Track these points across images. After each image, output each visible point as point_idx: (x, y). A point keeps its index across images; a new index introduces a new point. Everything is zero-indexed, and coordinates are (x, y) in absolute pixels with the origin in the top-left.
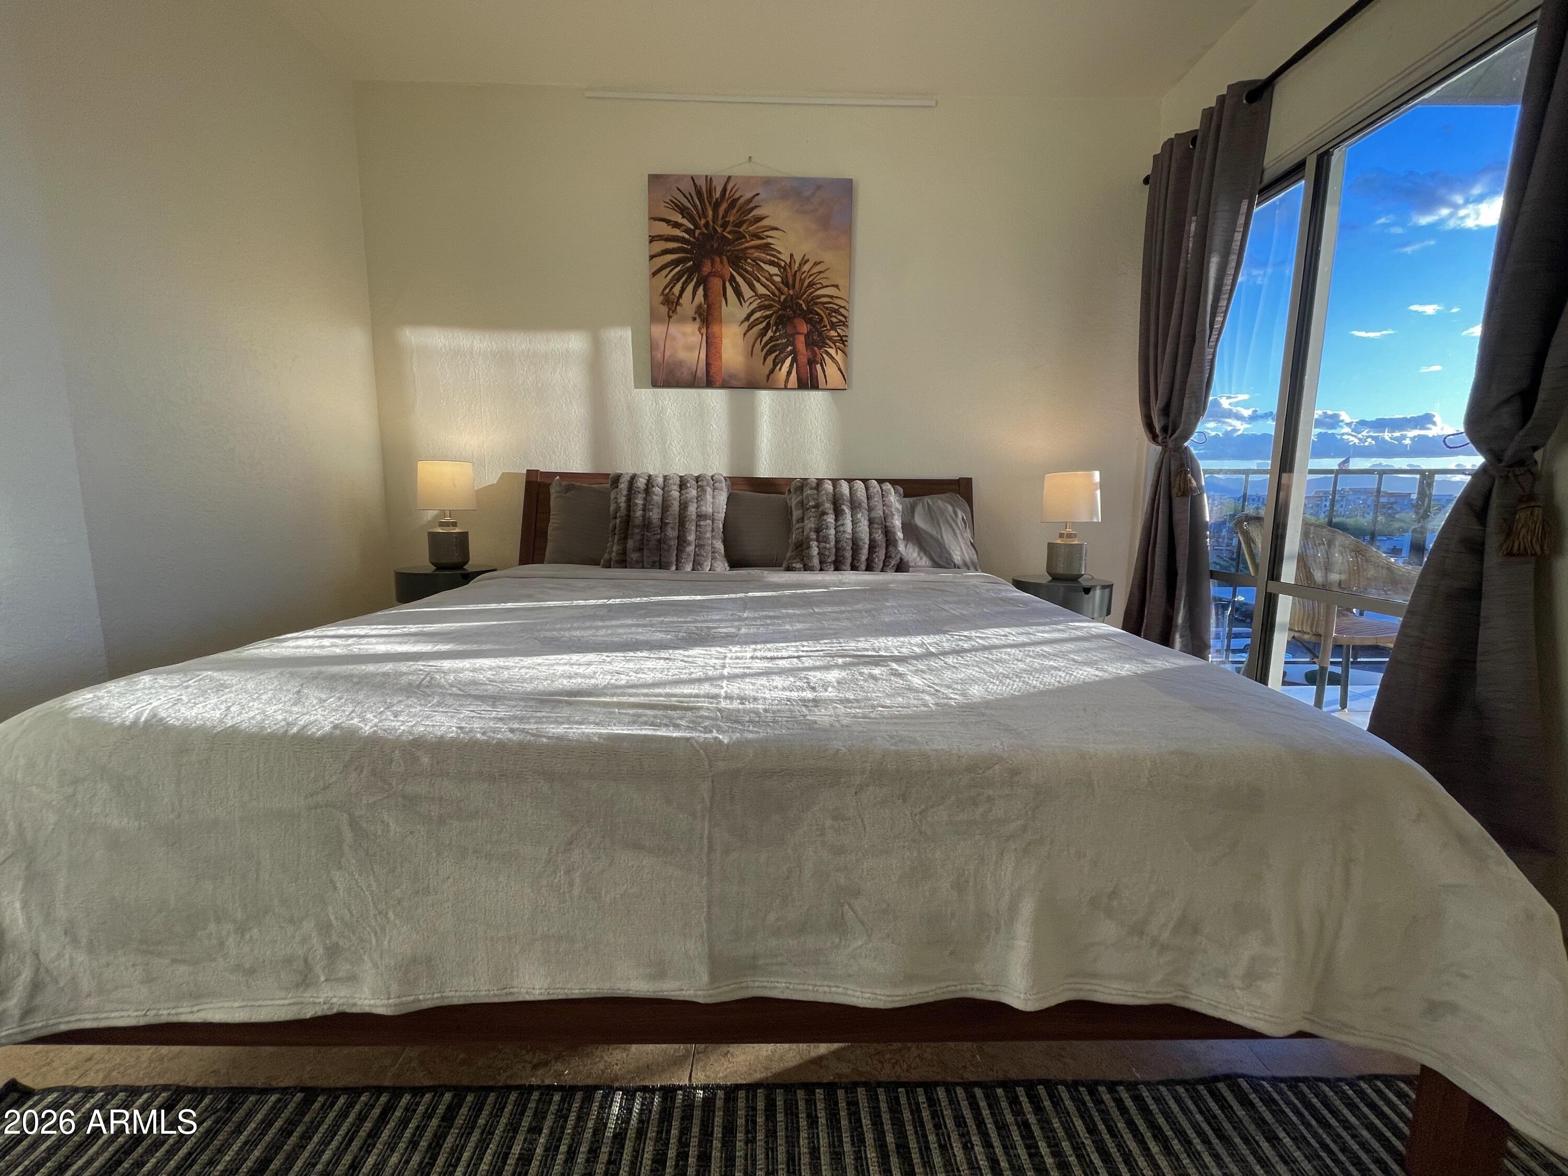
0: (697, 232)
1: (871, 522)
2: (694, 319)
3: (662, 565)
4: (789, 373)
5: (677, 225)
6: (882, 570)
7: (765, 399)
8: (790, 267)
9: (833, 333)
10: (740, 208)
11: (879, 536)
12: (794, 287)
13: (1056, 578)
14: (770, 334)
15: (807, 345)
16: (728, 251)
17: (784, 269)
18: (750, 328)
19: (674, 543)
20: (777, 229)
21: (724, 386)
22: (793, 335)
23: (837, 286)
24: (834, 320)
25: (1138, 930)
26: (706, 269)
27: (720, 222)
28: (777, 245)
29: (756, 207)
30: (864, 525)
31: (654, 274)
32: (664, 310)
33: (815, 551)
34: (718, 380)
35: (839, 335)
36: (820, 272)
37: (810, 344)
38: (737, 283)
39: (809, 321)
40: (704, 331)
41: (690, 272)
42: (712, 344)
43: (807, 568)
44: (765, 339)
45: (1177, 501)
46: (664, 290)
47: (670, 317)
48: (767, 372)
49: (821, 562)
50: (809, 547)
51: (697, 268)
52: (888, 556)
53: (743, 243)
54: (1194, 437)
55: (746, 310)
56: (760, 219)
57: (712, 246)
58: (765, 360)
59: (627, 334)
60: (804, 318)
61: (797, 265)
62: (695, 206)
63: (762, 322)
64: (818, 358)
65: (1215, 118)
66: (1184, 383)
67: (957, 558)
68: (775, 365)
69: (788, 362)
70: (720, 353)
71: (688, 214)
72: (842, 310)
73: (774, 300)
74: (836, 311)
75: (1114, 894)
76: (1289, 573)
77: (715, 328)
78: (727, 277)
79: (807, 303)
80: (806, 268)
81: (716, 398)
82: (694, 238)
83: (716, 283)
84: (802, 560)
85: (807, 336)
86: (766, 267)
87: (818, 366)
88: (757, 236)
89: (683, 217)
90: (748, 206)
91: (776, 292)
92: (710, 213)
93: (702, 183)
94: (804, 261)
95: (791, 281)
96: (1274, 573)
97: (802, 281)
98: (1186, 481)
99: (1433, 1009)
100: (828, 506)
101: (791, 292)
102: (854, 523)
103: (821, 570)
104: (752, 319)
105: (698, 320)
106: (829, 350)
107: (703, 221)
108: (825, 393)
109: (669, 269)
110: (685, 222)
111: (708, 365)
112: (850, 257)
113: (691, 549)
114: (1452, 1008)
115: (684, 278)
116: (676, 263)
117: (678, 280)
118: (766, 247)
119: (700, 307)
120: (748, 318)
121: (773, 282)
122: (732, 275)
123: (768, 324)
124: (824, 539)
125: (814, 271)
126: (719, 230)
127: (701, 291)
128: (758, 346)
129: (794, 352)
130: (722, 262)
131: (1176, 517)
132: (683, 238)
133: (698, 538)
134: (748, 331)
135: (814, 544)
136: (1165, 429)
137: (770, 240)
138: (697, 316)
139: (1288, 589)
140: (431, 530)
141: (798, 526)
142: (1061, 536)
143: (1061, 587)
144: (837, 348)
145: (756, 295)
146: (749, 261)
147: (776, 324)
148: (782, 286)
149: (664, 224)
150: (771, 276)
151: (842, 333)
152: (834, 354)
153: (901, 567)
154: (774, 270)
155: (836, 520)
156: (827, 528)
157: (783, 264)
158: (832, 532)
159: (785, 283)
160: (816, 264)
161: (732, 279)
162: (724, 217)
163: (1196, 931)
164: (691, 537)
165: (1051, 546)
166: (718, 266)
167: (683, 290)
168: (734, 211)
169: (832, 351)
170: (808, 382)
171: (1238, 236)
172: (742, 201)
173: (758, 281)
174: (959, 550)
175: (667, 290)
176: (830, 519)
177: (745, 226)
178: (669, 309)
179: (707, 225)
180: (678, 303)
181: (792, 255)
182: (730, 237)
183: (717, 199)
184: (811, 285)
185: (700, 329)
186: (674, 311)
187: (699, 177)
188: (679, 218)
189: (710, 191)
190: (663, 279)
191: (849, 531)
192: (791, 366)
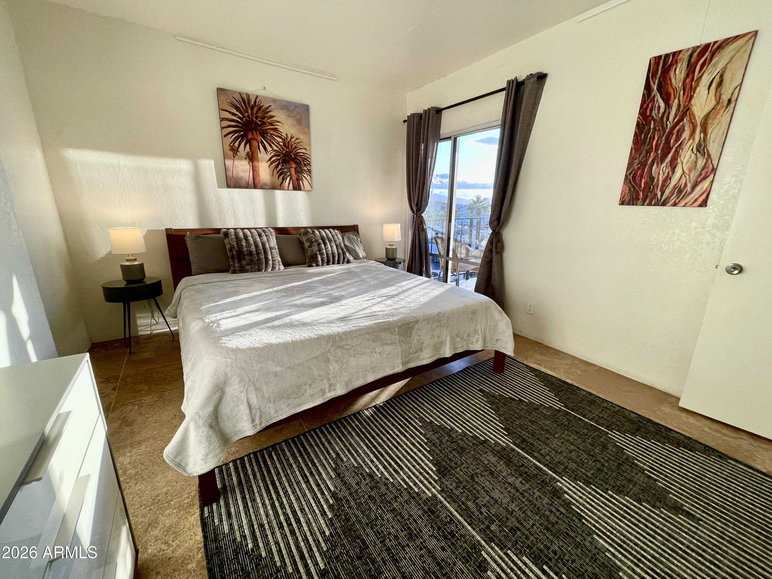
0: (244, 119)
1: (336, 245)
2: (246, 158)
3: (259, 270)
4: (289, 184)
5: (234, 114)
6: (343, 263)
7: (278, 193)
8: (286, 139)
9: (305, 168)
10: (263, 111)
11: (340, 251)
12: (288, 148)
13: (389, 259)
14: (280, 167)
15: (295, 172)
16: (260, 129)
17: (284, 140)
18: (272, 163)
19: (264, 260)
20: (280, 122)
21: (262, 188)
22: (289, 168)
23: (305, 149)
24: (305, 163)
25: (462, 338)
26: (250, 136)
27: (254, 116)
28: (281, 129)
29: (270, 111)
30: (335, 247)
31: (225, 136)
32: (231, 153)
33: (320, 259)
34: (259, 186)
35: (308, 169)
36: (299, 143)
37: (297, 172)
38: (264, 144)
39: (296, 163)
40: (251, 164)
41: (243, 137)
42: (255, 170)
43: (317, 265)
44: (278, 169)
45: (421, 233)
46: (230, 144)
47: (234, 157)
48: (280, 183)
49: (322, 263)
50: (317, 258)
51: (245, 136)
52: (344, 258)
53: (266, 127)
54: (425, 212)
55: (269, 156)
56: (273, 117)
57: (252, 126)
58: (279, 178)
59: (212, 162)
60: (293, 161)
61: (289, 139)
62: (242, 107)
63: (276, 162)
64: (300, 178)
65: (427, 114)
66: (422, 196)
67: (361, 256)
68: (283, 180)
69: (288, 179)
70: (258, 174)
71: (239, 110)
72: (308, 159)
73: (281, 153)
74: (306, 159)
75: (459, 333)
76: (451, 255)
77: (256, 163)
78: (260, 141)
79: (294, 155)
80: (293, 140)
81: (258, 193)
82: (243, 121)
83: (255, 143)
84: (315, 263)
85: (295, 169)
86: (276, 138)
87: (301, 181)
88: (271, 124)
89: (237, 111)
90: (267, 111)
91: (281, 149)
92: (250, 111)
93: (244, 96)
94: (292, 138)
95: (287, 145)
96: (448, 255)
97: (292, 146)
98: (423, 227)
99: (497, 340)
100: (321, 241)
101: (288, 150)
102: (331, 247)
103: (322, 265)
104: (272, 160)
105: (248, 159)
106: (304, 175)
107: (246, 114)
108: (303, 192)
109: (232, 134)
110: (238, 113)
111: (254, 179)
112: (309, 137)
113: (271, 262)
114: (499, 339)
115: (239, 140)
116: (235, 132)
117: (237, 140)
118: (276, 130)
119: (248, 153)
120: (270, 160)
121: (280, 145)
122: (262, 140)
123: (279, 163)
124: (322, 254)
125: (296, 142)
126: (254, 119)
127: (248, 146)
128: (275, 172)
129: (290, 175)
130: (257, 134)
131: (421, 238)
132: (238, 120)
133: (272, 258)
134: (270, 165)
135: (319, 256)
136: (417, 210)
137: (277, 127)
138: (247, 157)
139: (451, 259)
140: (121, 264)
141: (309, 249)
142: (390, 245)
143: (392, 262)
144: (308, 174)
145: (273, 150)
146: (269, 135)
147: (282, 163)
148: (283, 147)
149: (228, 113)
150: (279, 142)
151: (309, 168)
152: (306, 177)
153: (348, 262)
154: (280, 140)
155: (325, 246)
156: (322, 249)
157: (283, 138)
158: (325, 251)
159: (285, 145)
160: (297, 139)
161: (262, 142)
162: (257, 113)
163: (470, 336)
164: (270, 257)
165: (387, 249)
166: (255, 135)
167: (239, 145)
168: (261, 112)
169: (306, 176)
170: (297, 187)
171: (434, 153)
172: (263, 108)
173: (274, 144)
174: (361, 253)
175: (232, 144)
176: (323, 246)
177: (266, 119)
178: (234, 153)
179: (248, 116)
180: (237, 151)
181: (287, 134)
182: (259, 123)
183: (252, 105)
184: (295, 147)
185: (249, 163)
186: (236, 154)
187: (243, 93)
188: (235, 111)
189: (249, 101)
190: (230, 139)
191: (330, 250)
192: (290, 181)
